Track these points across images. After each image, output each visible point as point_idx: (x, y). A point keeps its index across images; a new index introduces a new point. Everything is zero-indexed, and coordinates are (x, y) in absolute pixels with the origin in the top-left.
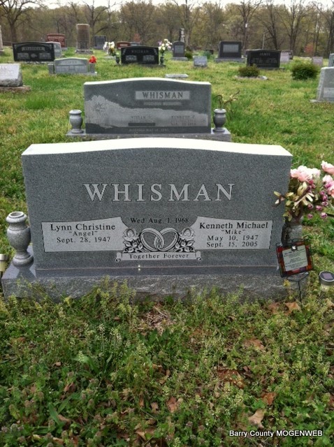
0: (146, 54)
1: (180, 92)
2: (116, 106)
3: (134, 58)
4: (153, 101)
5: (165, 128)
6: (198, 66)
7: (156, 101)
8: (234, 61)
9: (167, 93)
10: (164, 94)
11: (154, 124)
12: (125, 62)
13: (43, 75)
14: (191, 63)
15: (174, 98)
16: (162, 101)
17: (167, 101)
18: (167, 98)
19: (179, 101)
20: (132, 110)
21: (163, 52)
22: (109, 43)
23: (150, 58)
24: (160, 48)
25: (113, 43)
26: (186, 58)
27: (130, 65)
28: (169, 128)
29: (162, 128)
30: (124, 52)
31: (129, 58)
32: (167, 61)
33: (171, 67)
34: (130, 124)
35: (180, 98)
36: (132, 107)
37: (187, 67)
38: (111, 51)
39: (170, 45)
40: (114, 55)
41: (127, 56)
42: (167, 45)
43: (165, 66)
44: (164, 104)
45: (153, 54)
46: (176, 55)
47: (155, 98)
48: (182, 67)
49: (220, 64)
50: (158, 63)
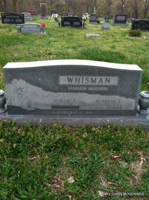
0: (75, 21)
1: (108, 78)
2: (39, 90)
3: (69, 23)
4: (78, 86)
5: (89, 111)
6: (104, 28)
7: (81, 86)
8: (122, 25)
9: (94, 78)
10: (90, 79)
11: (78, 107)
12: (63, 25)
13: (13, 34)
14: (100, 26)
15: (100, 84)
16: (88, 86)
17: (93, 86)
18: (94, 84)
19: (106, 86)
20: (55, 94)
21: (85, 20)
22: (55, 15)
23: (78, 23)
24: (83, 18)
25: (57, 14)
26: (97, 23)
27: (66, 27)
28: (93, 111)
29: (86, 110)
30: (63, 19)
31: (66, 23)
32: (86, 25)
33: (89, 28)
34: (53, 107)
35: (108, 84)
36: (56, 91)
37: (98, 29)
38: (56, 19)
39: (89, 16)
40: (57, 21)
41: (65, 22)
42: (87, 16)
43: (85, 28)
44: (90, 89)
45: (79, 21)
46: (91, 21)
47: (81, 83)
48: (95, 29)
49: (115, 27)
50: (82, 26)
